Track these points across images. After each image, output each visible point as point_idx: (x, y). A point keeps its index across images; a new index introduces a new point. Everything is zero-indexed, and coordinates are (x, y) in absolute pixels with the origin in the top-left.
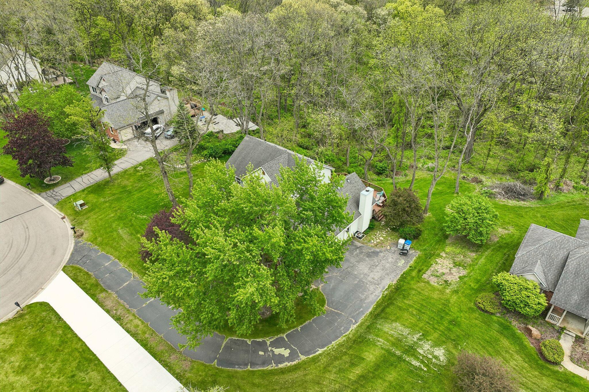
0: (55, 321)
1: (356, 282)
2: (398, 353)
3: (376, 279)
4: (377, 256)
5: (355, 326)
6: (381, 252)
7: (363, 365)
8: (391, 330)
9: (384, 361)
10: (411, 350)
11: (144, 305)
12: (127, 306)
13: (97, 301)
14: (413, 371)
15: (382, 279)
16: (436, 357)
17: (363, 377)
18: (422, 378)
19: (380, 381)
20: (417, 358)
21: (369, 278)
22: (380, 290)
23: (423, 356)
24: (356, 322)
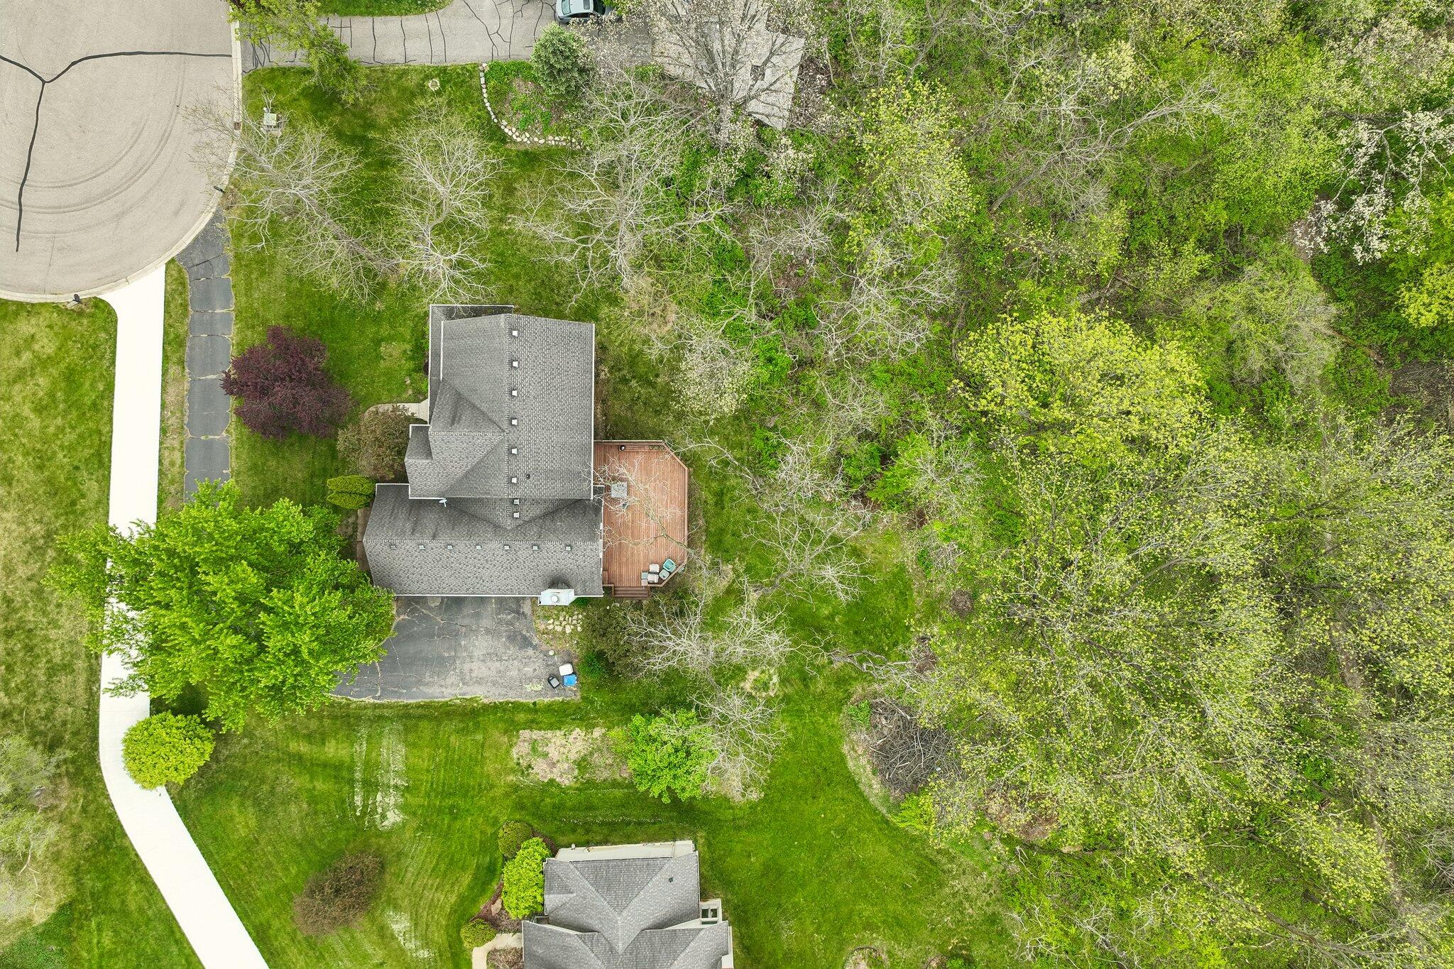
0: (106, 363)
1: (446, 655)
2: (358, 775)
3: (473, 675)
4: (520, 648)
5: (372, 701)
6: (535, 648)
7: (315, 749)
8: (388, 749)
9: (336, 767)
10: (371, 786)
11: (203, 438)
12: (186, 420)
13: (165, 372)
14: (344, 804)
15: (479, 681)
16: (383, 817)
17: (300, 758)
18: (345, 816)
19: (307, 777)
20: (365, 799)
21: (467, 667)
22: (457, 691)
23: (374, 803)
24: (379, 698)
